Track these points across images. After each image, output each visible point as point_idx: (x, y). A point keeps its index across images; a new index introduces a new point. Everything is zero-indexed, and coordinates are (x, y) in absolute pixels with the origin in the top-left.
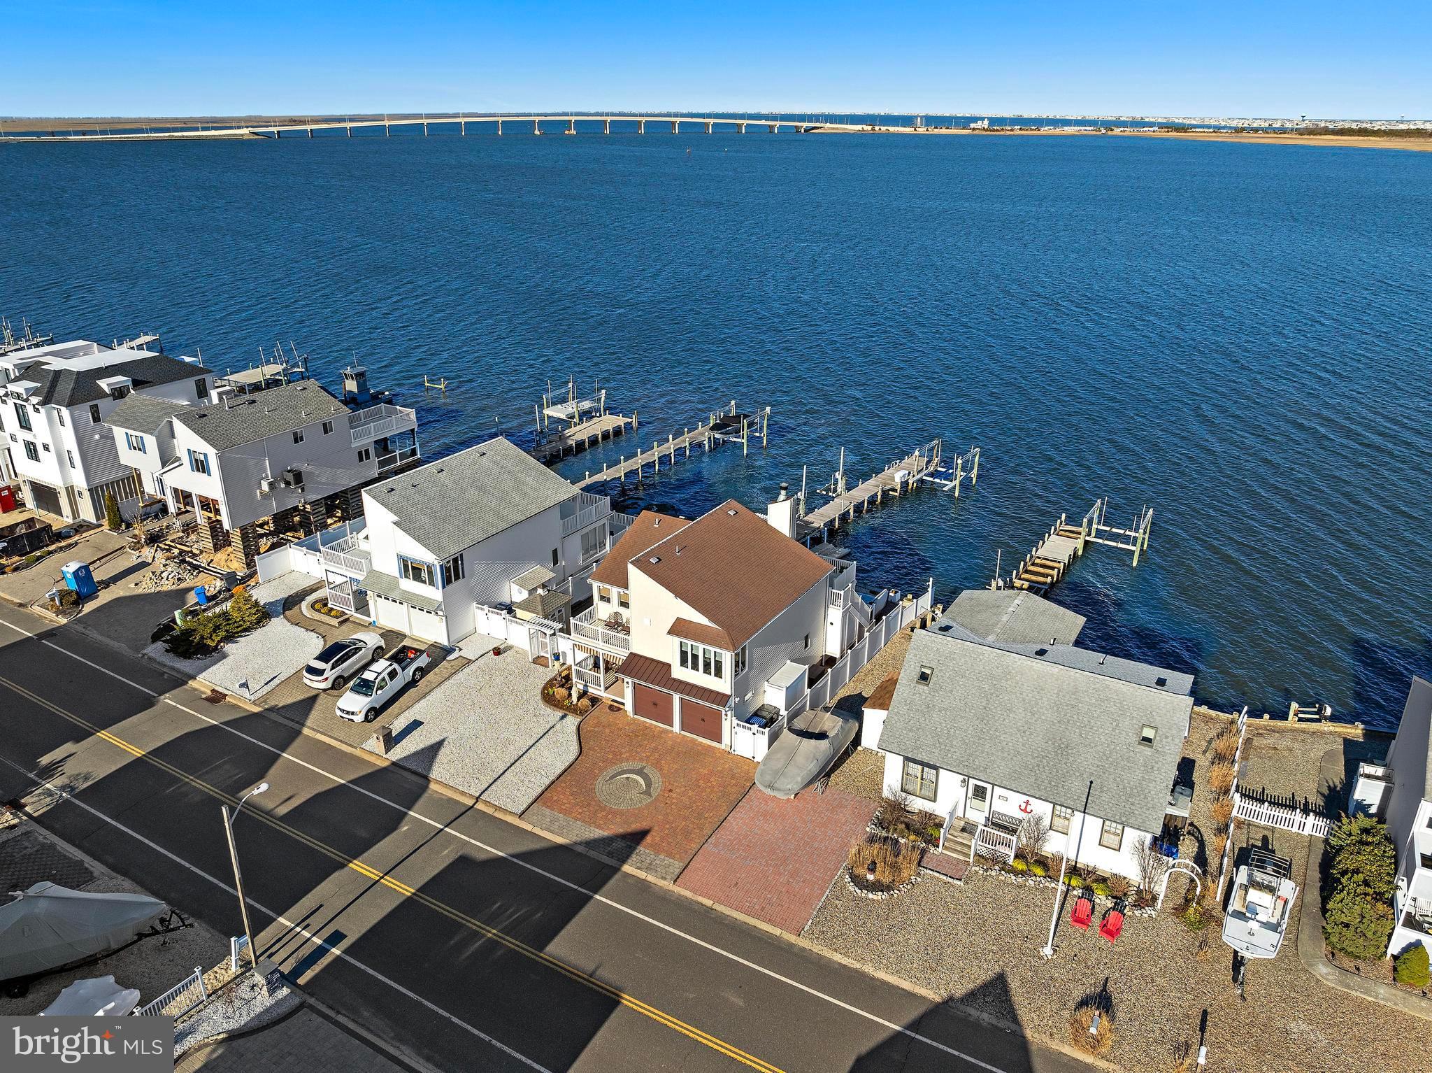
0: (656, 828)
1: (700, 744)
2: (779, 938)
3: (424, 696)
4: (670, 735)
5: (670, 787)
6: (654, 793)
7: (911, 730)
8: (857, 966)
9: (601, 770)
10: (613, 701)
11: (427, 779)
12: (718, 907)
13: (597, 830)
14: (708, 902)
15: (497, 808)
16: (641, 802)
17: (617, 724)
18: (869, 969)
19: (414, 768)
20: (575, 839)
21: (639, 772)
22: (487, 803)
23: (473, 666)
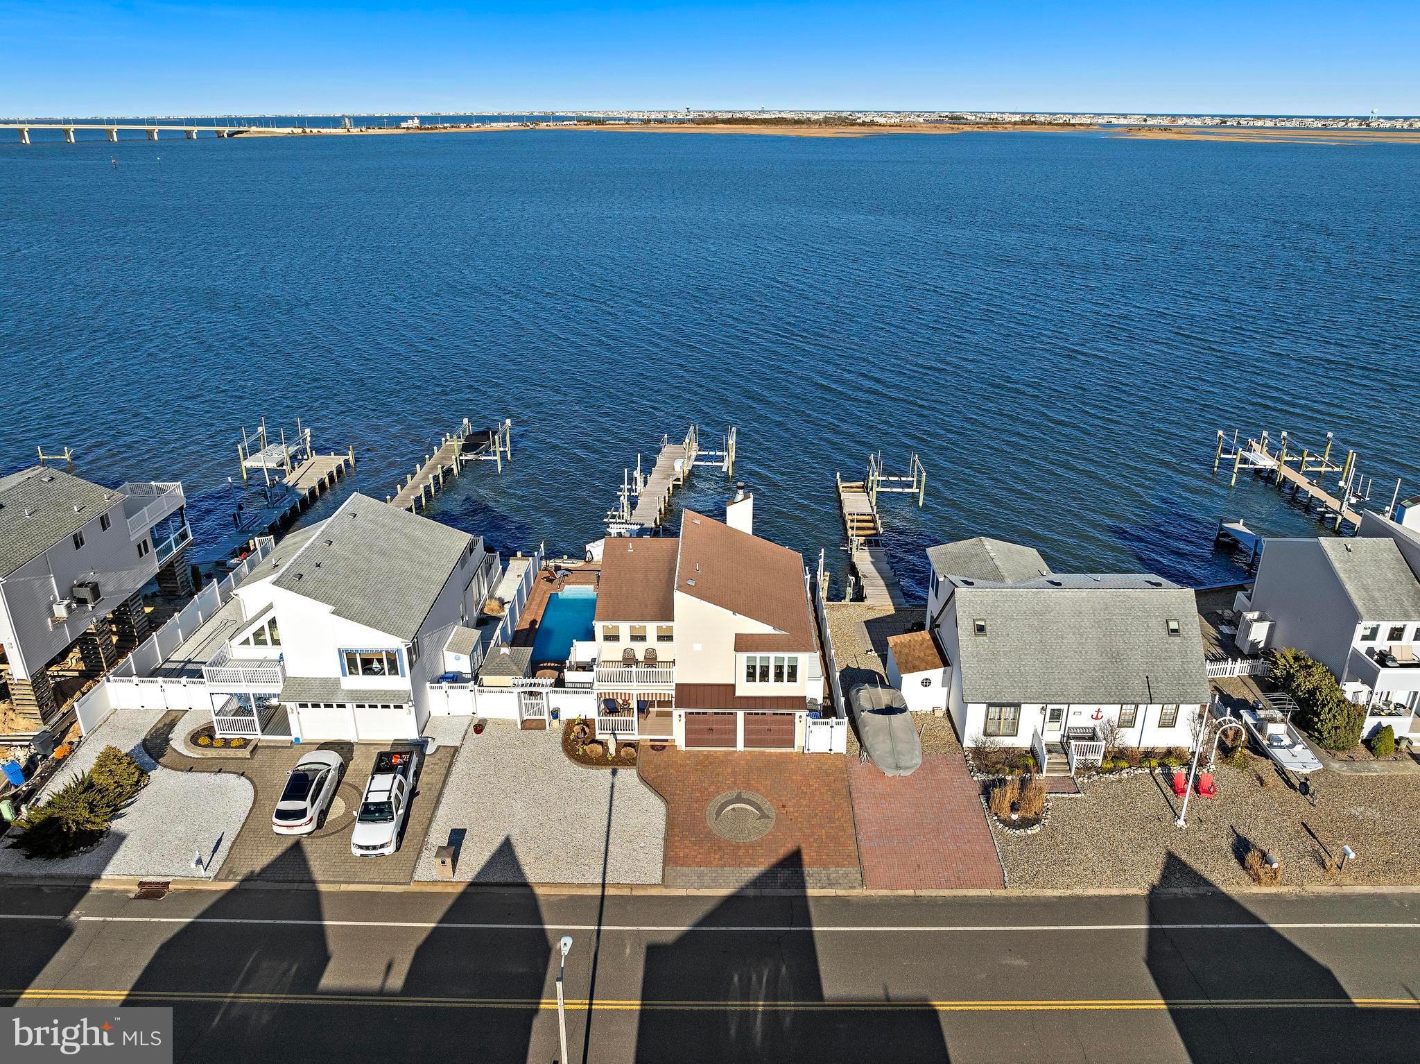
0: (803, 845)
1: (771, 754)
2: (992, 897)
3: (438, 802)
4: (736, 755)
5: (781, 804)
6: (772, 814)
7: (987, 679)
9: (702, 809)
10: (651, 740)
11: (526, 885)
12: (919, 893)
13: (751, 869)
14: (910, 892)
15: (631, 886)
16: (767, 828)
17: (676, 762)
19: (502, 880)
20: (738, 885)
21: (739, 799)
22: (617, 885)
23: (463, 753)
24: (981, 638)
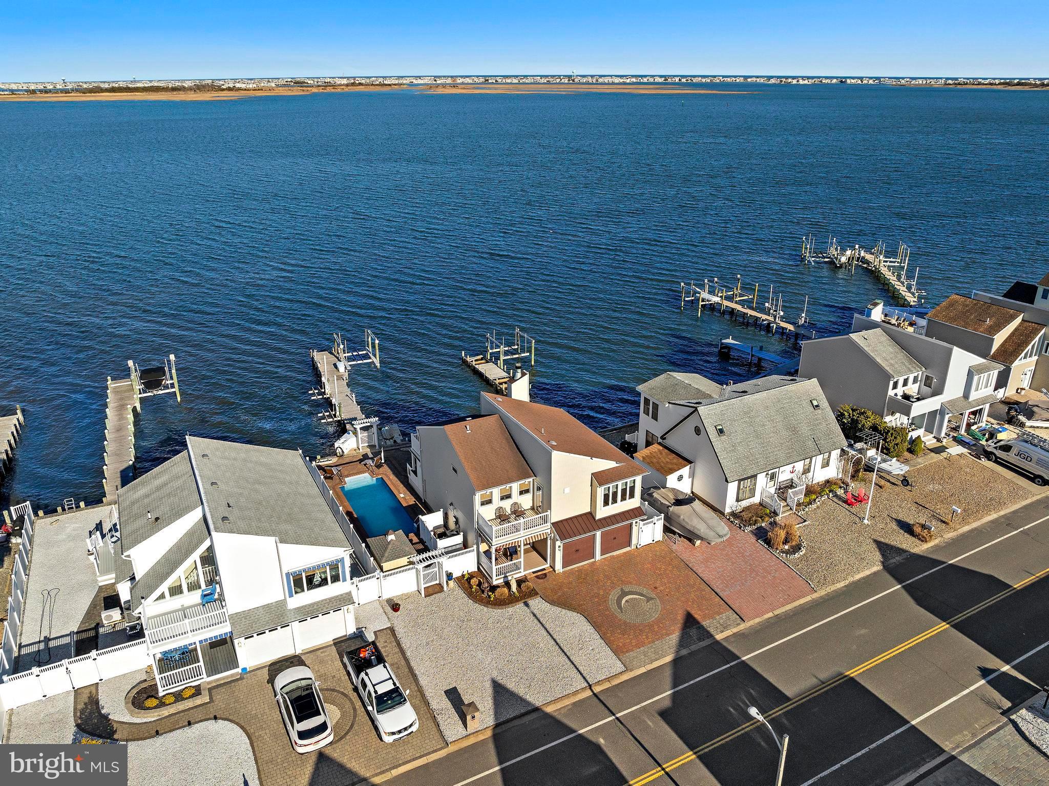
1: (617, 556)
2: (813, 601)
4: (595, 564)
5: (652, 587)
6: (653, 595)
8: (847, 582)
9: (608, 609)
12: (777, 612)
13: (671, 636)
14: (770, 615)
15: (608, 679)
16: (657, 606)
18: (851, 579)
19: (517, 713)
20: (672, 650)
21: (624, 594)
22: (599, 683)
23: (401, 630)
24: (722, 437)
